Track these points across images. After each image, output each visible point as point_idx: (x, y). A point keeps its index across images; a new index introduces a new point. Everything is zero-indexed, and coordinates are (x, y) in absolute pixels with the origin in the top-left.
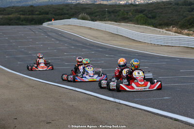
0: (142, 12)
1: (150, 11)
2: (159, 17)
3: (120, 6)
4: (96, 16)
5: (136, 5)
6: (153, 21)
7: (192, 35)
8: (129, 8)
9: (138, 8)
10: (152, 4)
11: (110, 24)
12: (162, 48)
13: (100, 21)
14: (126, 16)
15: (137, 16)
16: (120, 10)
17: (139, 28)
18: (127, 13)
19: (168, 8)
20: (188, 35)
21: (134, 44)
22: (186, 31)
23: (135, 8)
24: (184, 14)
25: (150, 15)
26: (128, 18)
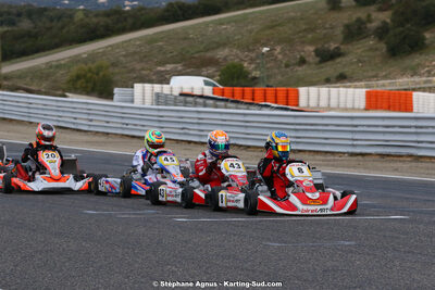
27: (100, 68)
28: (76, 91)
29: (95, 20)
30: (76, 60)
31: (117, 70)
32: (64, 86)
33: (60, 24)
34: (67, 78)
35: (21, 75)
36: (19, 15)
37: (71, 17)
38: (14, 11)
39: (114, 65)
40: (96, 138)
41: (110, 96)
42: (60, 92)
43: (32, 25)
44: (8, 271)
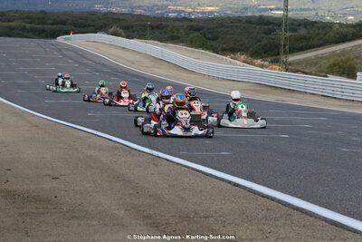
0: (198, 29)
1: (209, 29)
2: (223, 38)
3: (168, 19)
4: (133, 32)
5: (191, 20)
6: (213, 43)
7: (267, 67)
8: (181, 24)
9: (193, 23)
10: (213, 19)
11: (153, 44)
12: (224, 82)
13: (138, 38)
14: (175, 34)
15: (191, 36)
16: (168, 26)
17: (192, 52)
18: (178, 30)
19: (236, 26)
20: (262, 66)
21: (186, 75)
22: (259, 62)
23: (189, 23)
24: (258, 38)
25: (210, 36)
26: (179, 38)
27: (348, 60)
28: (333, 73)
29: (346, 30)
30: (333, 54)
31: (359, 61)
32: (326, 70)
33: (324, 32)
34: (328, 65)
35: (299, 63)
36: (299, 25)
37: (331, 27)
38: (295, 23)
39: (357, 58)
40: (347, 103)
41: (354, 77)
42: (323, 74)
43: (306, 32)
44: (296, 185)
